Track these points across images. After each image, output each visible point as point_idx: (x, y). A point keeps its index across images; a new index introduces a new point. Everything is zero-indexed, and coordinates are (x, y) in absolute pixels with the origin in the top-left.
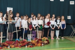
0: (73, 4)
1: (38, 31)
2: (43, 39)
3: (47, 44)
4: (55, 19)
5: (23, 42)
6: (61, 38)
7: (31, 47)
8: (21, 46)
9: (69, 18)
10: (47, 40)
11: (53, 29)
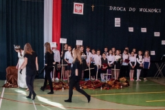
0: (159, 35)
1: (115, 69)
2: (121, 79)
3: (126, 86)
4: (135, 55)
5: (97, 83)
6: (142, 80)
7: (106, 89)
8: (95, 88)
9: (153, 53)
10: (126, 82)
11: (133, 67)
